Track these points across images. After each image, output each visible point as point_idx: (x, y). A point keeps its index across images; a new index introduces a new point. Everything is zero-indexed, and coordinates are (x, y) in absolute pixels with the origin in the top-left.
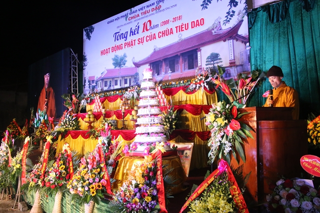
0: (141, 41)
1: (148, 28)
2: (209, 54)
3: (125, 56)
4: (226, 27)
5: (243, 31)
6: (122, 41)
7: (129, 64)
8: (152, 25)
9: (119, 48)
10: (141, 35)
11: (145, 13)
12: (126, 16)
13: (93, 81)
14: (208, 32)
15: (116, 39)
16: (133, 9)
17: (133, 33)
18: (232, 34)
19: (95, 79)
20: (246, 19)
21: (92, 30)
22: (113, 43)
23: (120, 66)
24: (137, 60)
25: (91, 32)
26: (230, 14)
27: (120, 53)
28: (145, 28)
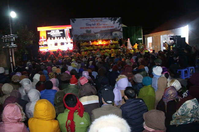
0: (96, 27)
1: (99, 24)
2: (115, 33)
3: (91, 30)
4: (118, 29)
5: (122, 30)
6: (90, 26)
7: (92, 33)
8: (100, 24)
9: (88, 28)
10: (96, 26)
11: (97, 21)
12: (90, 20)
13: (77, 36)
14: (114, 29)
15: (87, 25)
16: (93, 18)
17: (93, 25)
18: (119, 30)
19: (78, 35)
20: (122, 28)
21: (75, 20)
22: (85, 26)
23: (89, 33)
24: (95, 32)
25: (75, 21)
26: (119, 27)
27: (89, 29)
28: (97, 24)
